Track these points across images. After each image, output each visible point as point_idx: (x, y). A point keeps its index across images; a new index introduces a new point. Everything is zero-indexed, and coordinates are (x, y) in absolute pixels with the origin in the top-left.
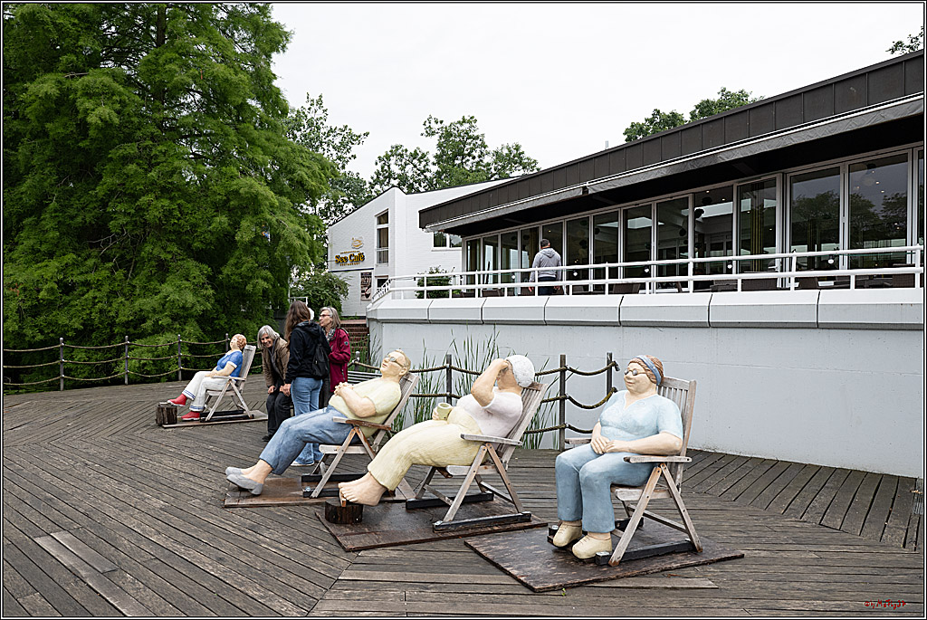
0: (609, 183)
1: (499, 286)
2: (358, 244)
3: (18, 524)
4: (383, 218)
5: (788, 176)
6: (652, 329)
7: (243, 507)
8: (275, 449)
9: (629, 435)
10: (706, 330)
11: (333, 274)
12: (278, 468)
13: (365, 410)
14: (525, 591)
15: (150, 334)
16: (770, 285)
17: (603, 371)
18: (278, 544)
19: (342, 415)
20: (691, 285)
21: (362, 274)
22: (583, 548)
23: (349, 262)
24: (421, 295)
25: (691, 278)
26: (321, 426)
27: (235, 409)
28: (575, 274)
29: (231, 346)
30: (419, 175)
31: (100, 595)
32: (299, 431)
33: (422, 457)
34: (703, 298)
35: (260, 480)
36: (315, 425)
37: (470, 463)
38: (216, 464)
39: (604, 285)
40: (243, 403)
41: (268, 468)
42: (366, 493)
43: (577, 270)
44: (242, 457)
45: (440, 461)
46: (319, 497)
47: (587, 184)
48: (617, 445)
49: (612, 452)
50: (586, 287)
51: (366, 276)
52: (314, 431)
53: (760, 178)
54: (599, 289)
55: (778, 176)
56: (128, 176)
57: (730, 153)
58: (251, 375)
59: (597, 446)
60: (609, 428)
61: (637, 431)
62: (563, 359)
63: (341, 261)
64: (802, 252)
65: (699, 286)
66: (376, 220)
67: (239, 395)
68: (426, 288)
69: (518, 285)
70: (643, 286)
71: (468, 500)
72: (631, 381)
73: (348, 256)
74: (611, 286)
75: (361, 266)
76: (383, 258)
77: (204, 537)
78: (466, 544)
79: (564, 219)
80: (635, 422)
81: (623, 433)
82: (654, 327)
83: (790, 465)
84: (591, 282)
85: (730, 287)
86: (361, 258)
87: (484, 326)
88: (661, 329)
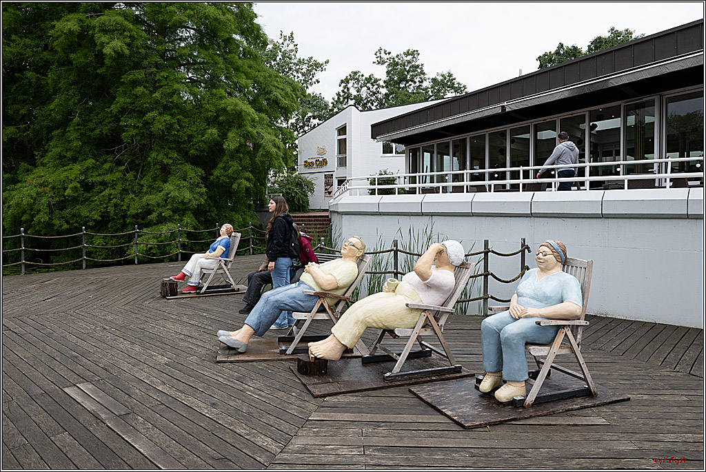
0: (522, 103)
1: (435, 185)
2: (322, 151)
3: (49, 376)
4: (342, 130)
5: (665, 97)
6: (557, 219)
7: (231, 362)
8: (256, 316)
9: (539, 303)
10: (600, 220)
11: (302, 176)
12: (259, 331)
13: (329, 284)
14: (457, 428)
15: (155, 224)
16: (650, 184)
17: (518, 253)
18: (259, 392)
19: (311, 288)
20: (587, 185)
21: (325, 175)
22: (503, 394)
23: (315, 166)
24: (373, 192)
25: (587, 178)
26: (294, 298)
27: (224, 283)
28: (496, 175)
29: (221, 233)
30: (371, 96)
31: (117, 434)
32: (276, 301)
33: (375, 322)
34: (597, 195)
35: (245, 341)
36: (289, 297)
37: (413, 326)
38: (210, 328)
39: (519, 184)
40: (231, 279)
41: (251, 331)
42: (330, 351)
43: (497, 173)
44: (230, 322)
45: (389, 325)
46: (292, 354)
47: (505, 104)
48: (530, 311)
49: (526, 317)
50: (504, 186)
51: (329, 177)
52: (288, 301)
53: (642, 99)
54: (515, 188)
55: (656, 98)
56: (137, 97)
57: (618, 79)
58: (237, 257)
59: (515, 313)
60: (524, 298)
61: (546, 300)
62: (486, 243)
63: (308, 165)
64: (674, 158)
65: (594, 185)
66: (336, 132)
67: (227, 272)
68: (377, 187)
69: (450, 184)
70: (549, 185)
71: (412, 356)
72: (541, 261)
73: (314, 161)
74: (524, 185)
75: (324, 169)
76: (342, 162)
77: (200, 386)
78: (410, 391)
79: (486, 132)
80: (544, 293)
81: (535, 302)
82: (558, 217)
83: (666, 327)
84: (508, 182)
85: (619, 186)
86: (325, 162)
87: (423, 217)
88: (564, 219)
